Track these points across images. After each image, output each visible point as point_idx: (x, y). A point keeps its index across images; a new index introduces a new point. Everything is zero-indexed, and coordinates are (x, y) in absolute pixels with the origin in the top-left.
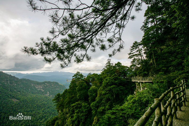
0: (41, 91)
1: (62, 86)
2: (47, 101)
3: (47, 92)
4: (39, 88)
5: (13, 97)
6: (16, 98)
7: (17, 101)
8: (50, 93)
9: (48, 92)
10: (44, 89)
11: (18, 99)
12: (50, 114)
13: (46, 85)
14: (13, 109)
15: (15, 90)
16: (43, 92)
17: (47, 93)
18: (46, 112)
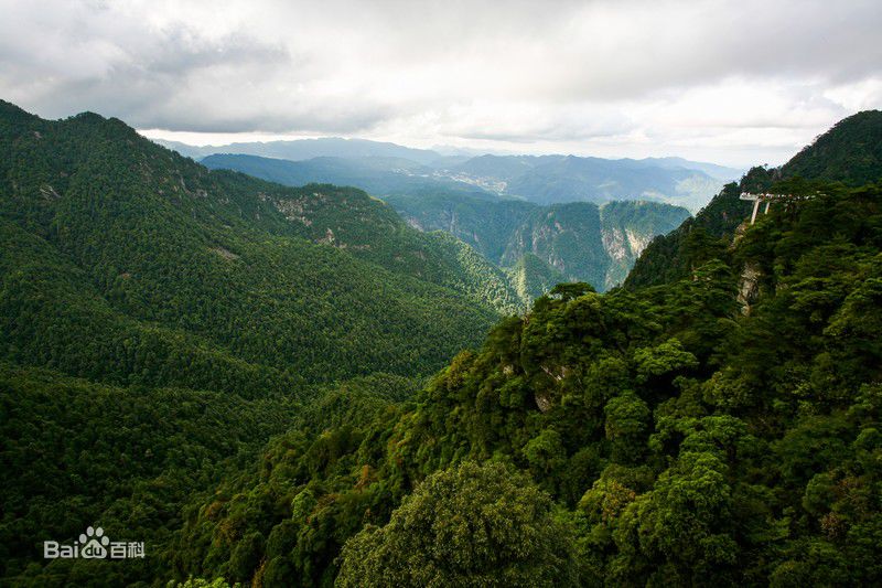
0: (300, 224)
1: (383, 208)
2: (336, 266)
3: (324, 229)
4: (292, 210)
5: (216, 241)
6: (228, 248)
7: (235, 257)
8: (336, 234)
9: (330, 231)
10: (309, 217)
11: (234, 252)
12: (359, 311)
13: (317, 198)
14: (230, 283)
15: (212, 217)
16: (309, 229)
17: (325, 236)
18: (343, 306)
